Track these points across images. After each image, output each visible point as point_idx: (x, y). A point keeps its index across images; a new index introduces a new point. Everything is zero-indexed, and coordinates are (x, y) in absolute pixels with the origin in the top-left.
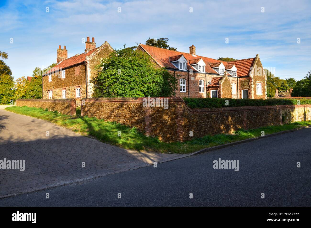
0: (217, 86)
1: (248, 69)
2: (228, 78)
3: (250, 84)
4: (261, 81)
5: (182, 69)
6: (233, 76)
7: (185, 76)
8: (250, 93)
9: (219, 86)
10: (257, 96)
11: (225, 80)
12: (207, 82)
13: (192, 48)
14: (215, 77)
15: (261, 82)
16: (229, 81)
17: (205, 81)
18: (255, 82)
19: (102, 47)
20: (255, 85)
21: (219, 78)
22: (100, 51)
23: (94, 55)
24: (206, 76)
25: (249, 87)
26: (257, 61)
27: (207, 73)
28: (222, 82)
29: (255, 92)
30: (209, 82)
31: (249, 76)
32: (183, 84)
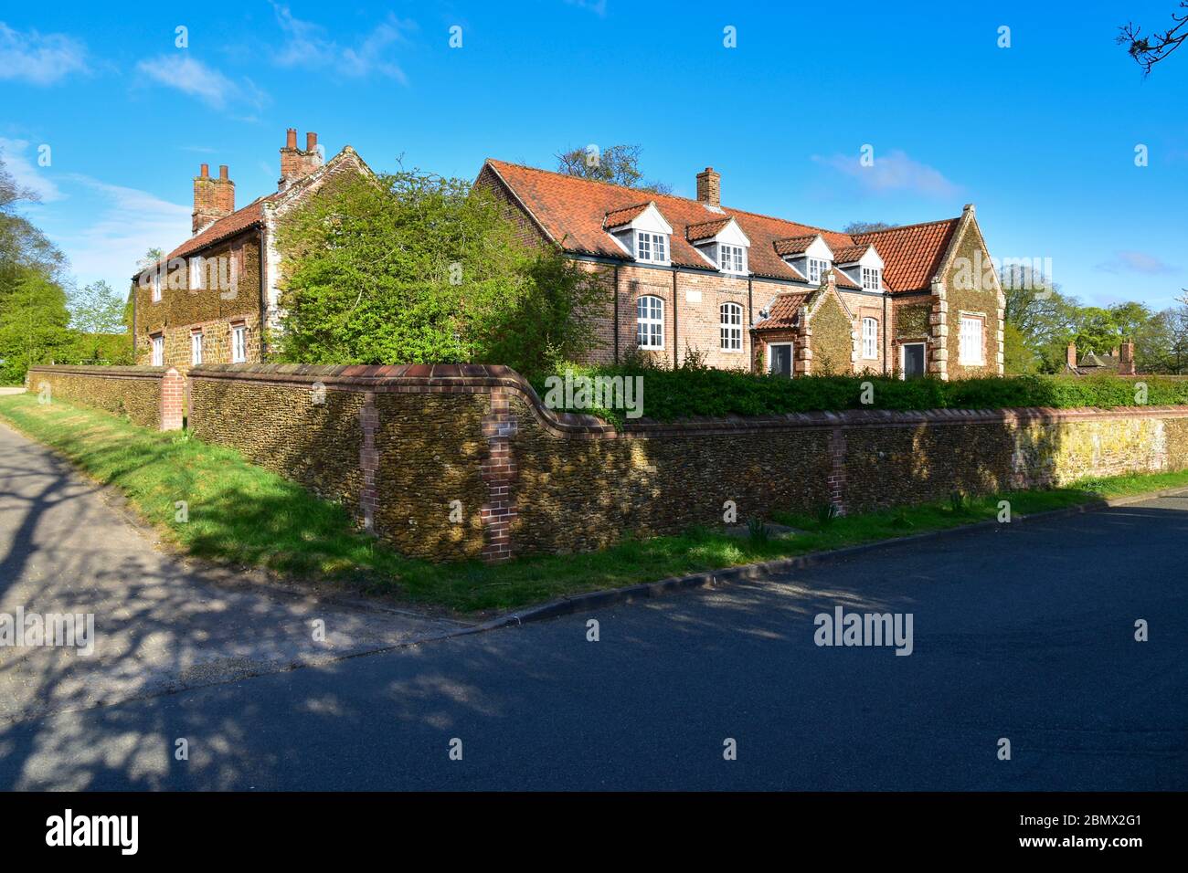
0: (792, 326)
1: (927, 263)
2: (836, 298)
3: (933, 319)
4: (980, 310)
5: (648, 257)
6: (864, 290)
7: (663, 286)
8: (931, 359)
9: (798, 325)
10: (960, 368)
11: (824, 306)
12: (755, 312)
13: (703, 178)
14: (788, 292)
15: (979, 314)
16: (842, 307)
17: (747, 308)
18: (953, 315)
19: (330, 167)
20: (954, 327)
21: (802, 295)
22: (323, 183)
23: (296, 197)
24: (750, 289)
25: (930, 333)
26: (964, 231)
27: (755, 276)
28: (810, 310)
29: (954, 353)
30: (760, 313)
31: (931, 291)
32: (653, 317)
